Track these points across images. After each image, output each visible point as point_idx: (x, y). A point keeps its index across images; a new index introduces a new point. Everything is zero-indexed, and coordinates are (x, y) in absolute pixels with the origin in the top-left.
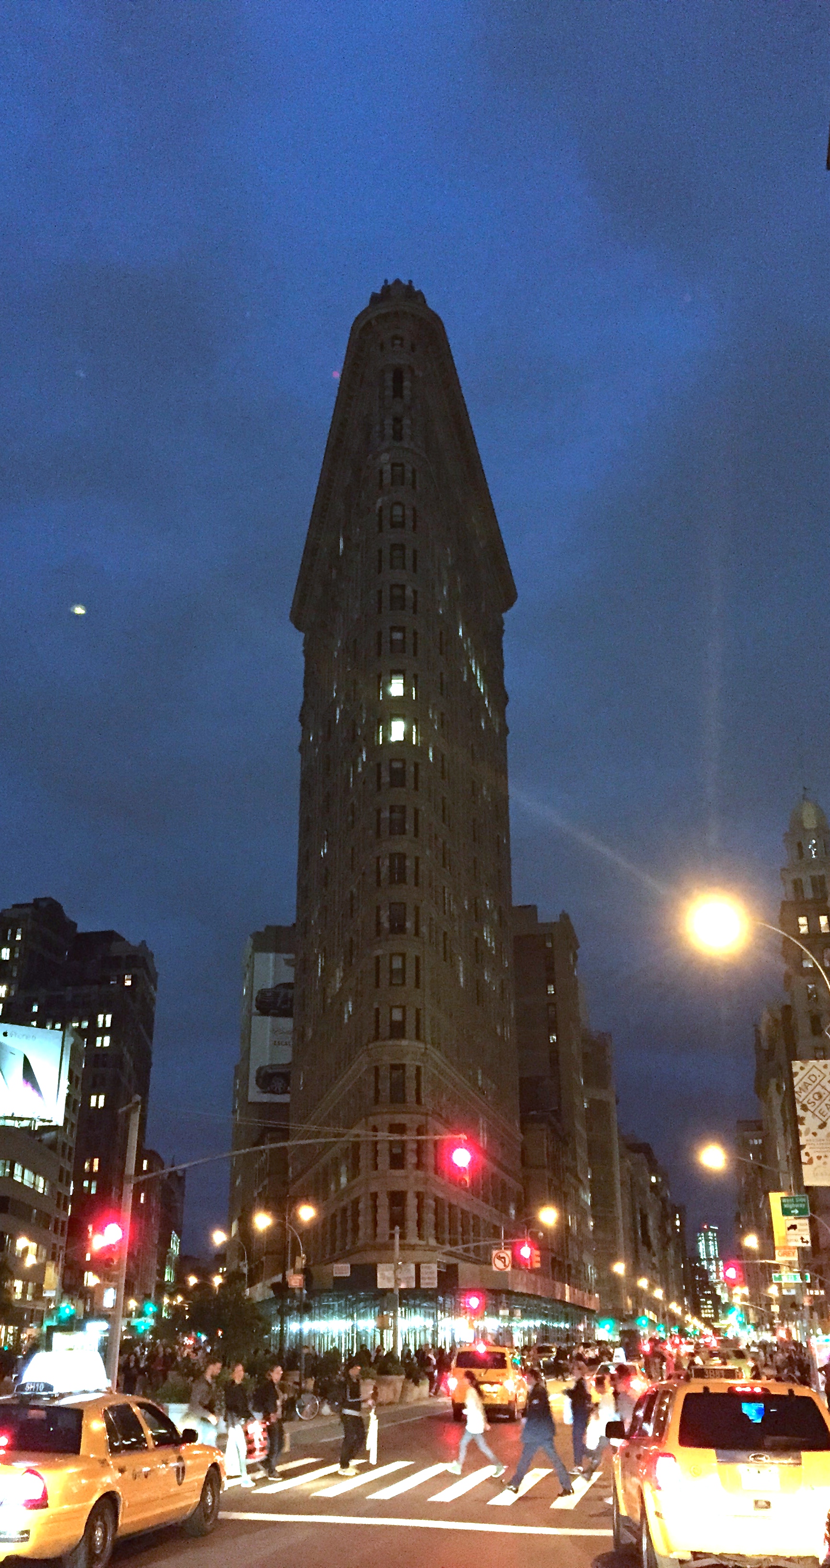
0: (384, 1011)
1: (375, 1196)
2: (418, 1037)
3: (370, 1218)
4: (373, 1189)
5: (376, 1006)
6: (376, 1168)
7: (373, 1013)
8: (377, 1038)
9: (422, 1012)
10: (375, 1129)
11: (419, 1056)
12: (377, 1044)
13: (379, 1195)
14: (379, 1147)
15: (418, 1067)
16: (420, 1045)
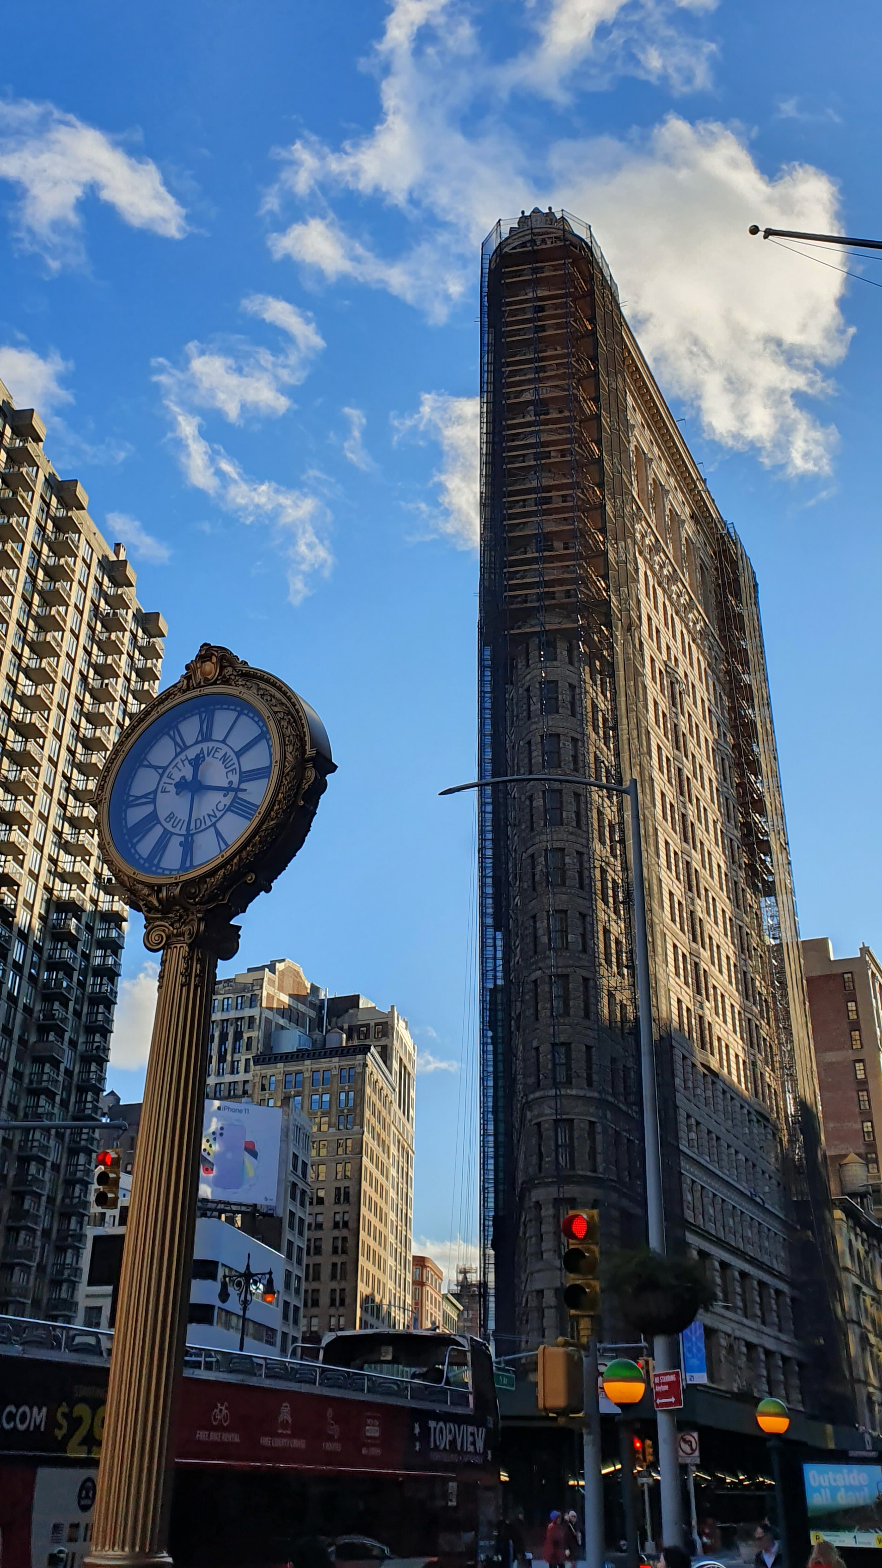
0: (546, 1048)
1: (540, 1293)
2: (590, 1084)
5: (535, 1044)
8: (538, 1086)
10: (538, 1205)
11: (592, 1110)
12: (538, 1094)
13: (545, 1292)
14: (544, 1228)
15: (592, 1123)
16: (590, 1094)
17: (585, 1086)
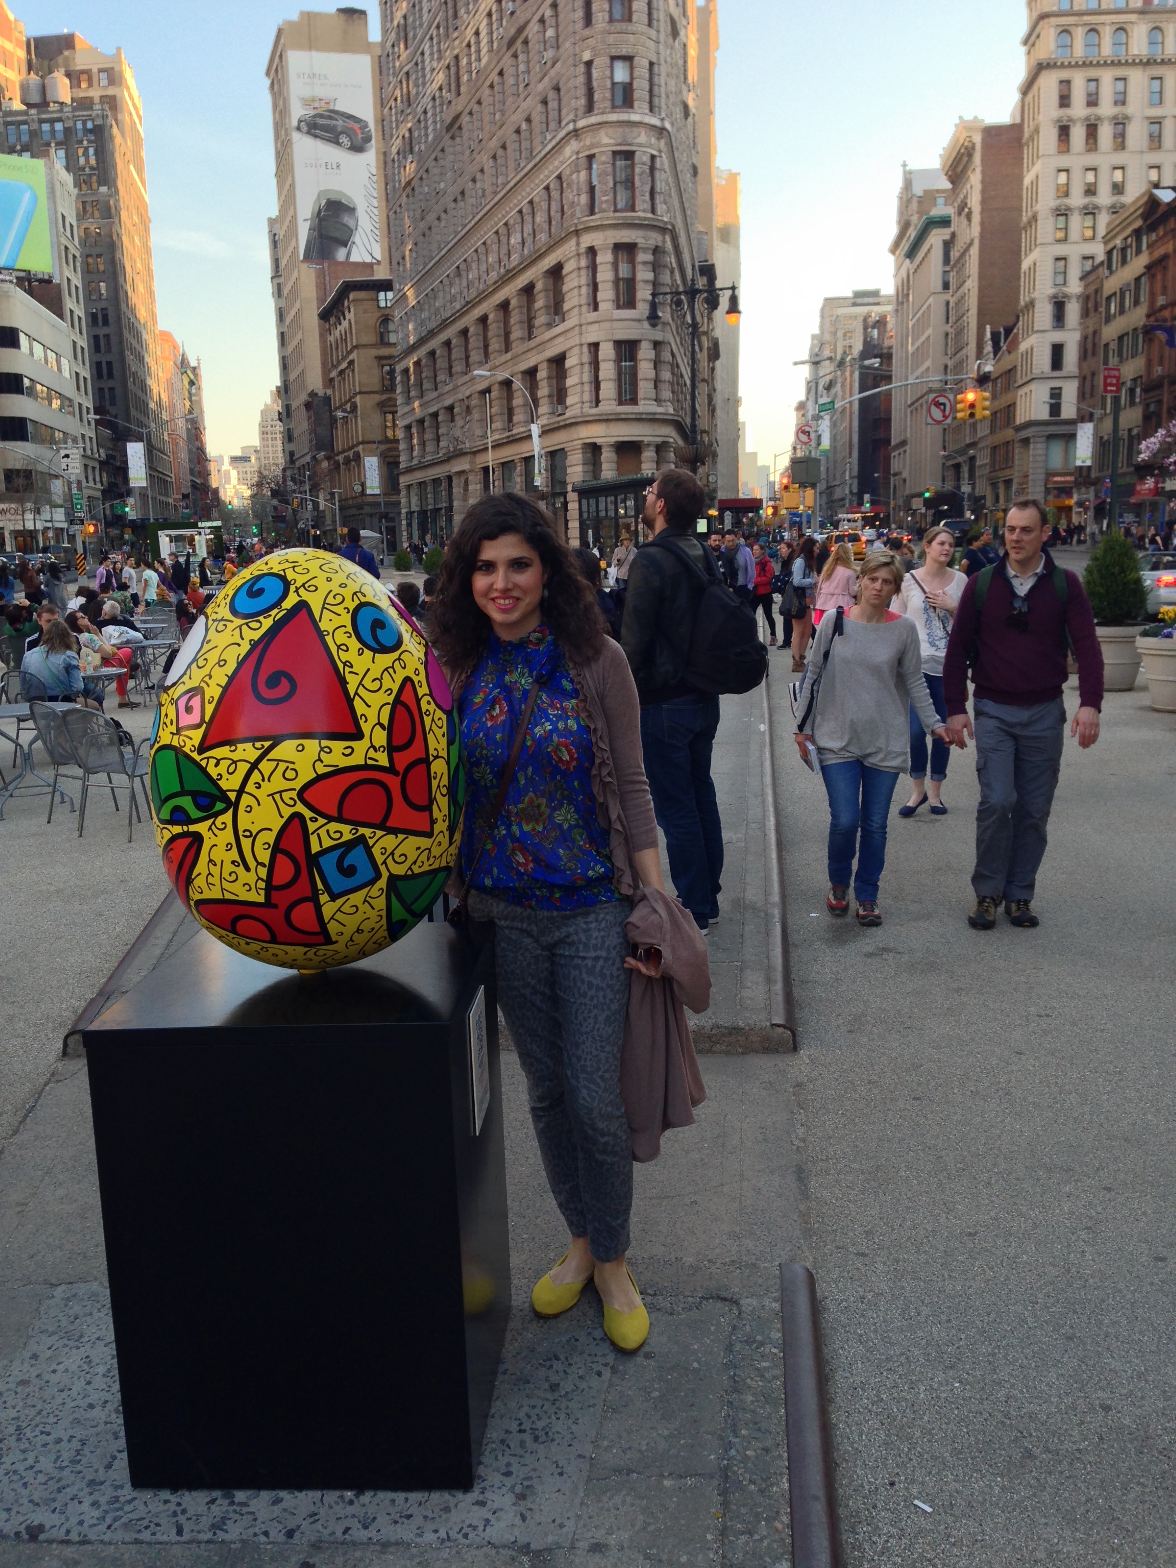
0: (601, 62)
1: (595, 347)
2: (651, 110)
3: (586, 377)
4: (592, 339)
5: (587, 57)
6: (596, 308)
7: (582, 69)
8: (590, 108)
9: (656, 67)
10: (592, 251)
11: (653, 140)
12: (593, 120)
13: (602, 347)
14: (600, 277)
15: (653, 157)
16: (655, 121)
17: (647, 111)
